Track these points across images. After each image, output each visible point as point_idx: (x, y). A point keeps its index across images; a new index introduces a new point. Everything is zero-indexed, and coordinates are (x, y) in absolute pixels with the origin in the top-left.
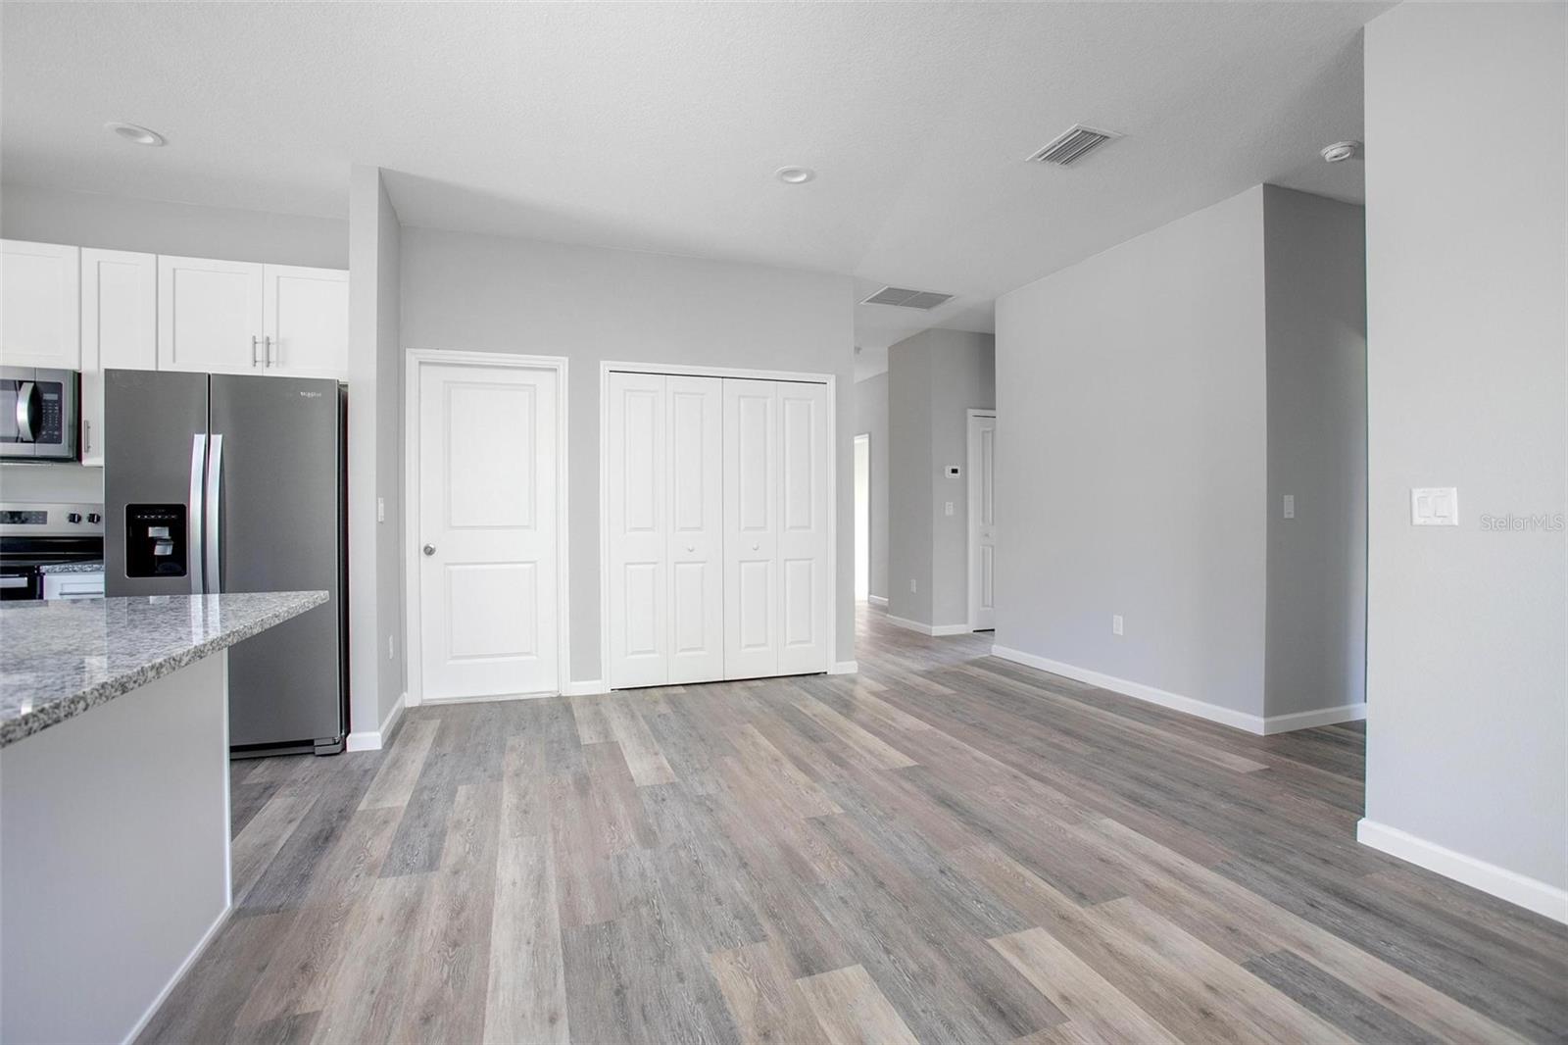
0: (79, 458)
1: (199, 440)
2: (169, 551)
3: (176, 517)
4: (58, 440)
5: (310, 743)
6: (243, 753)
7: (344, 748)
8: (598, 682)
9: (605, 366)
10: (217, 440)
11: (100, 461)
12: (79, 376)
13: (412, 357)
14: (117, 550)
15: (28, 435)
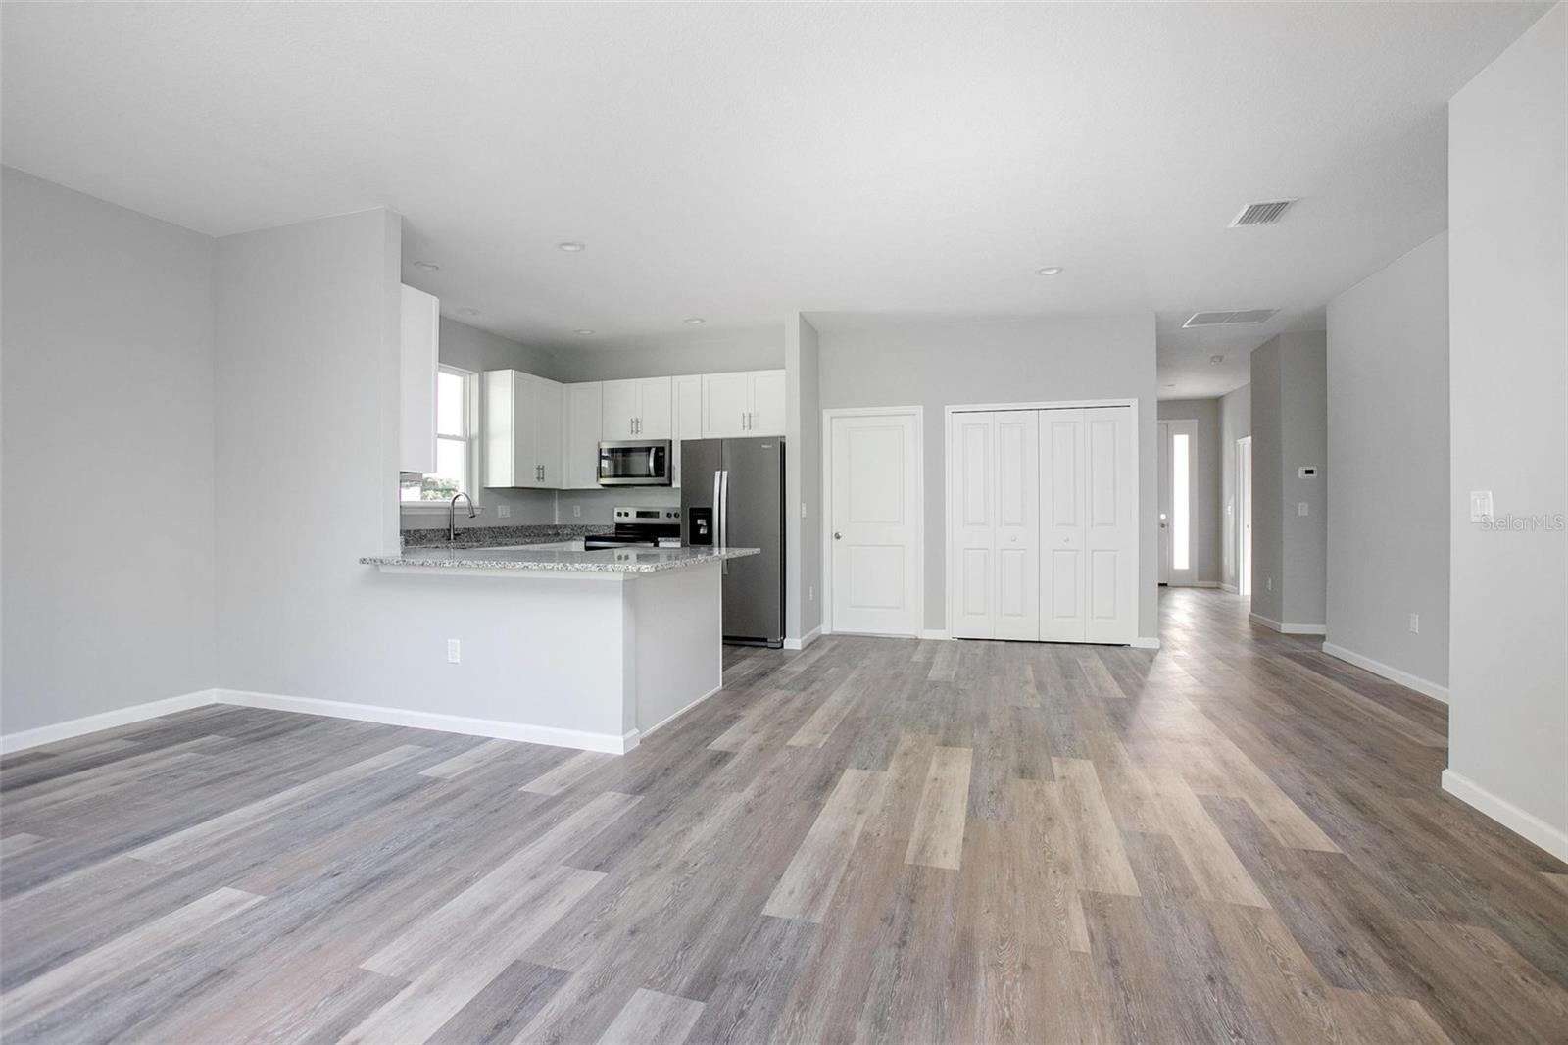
0: (670, 485)
1: (718, 473)
2: (705, 532)
3: (707, 514)
4: (663, 476)
5: (765, 640)
6: (729, 641)
7: (782, 647)
8: (943, 631)
9: (948, 409)
10: (725, 473)
11: (679, 486)
12: (671, 442)
13: (826, 414)
14: (686, 531)
15: (653, 473)
